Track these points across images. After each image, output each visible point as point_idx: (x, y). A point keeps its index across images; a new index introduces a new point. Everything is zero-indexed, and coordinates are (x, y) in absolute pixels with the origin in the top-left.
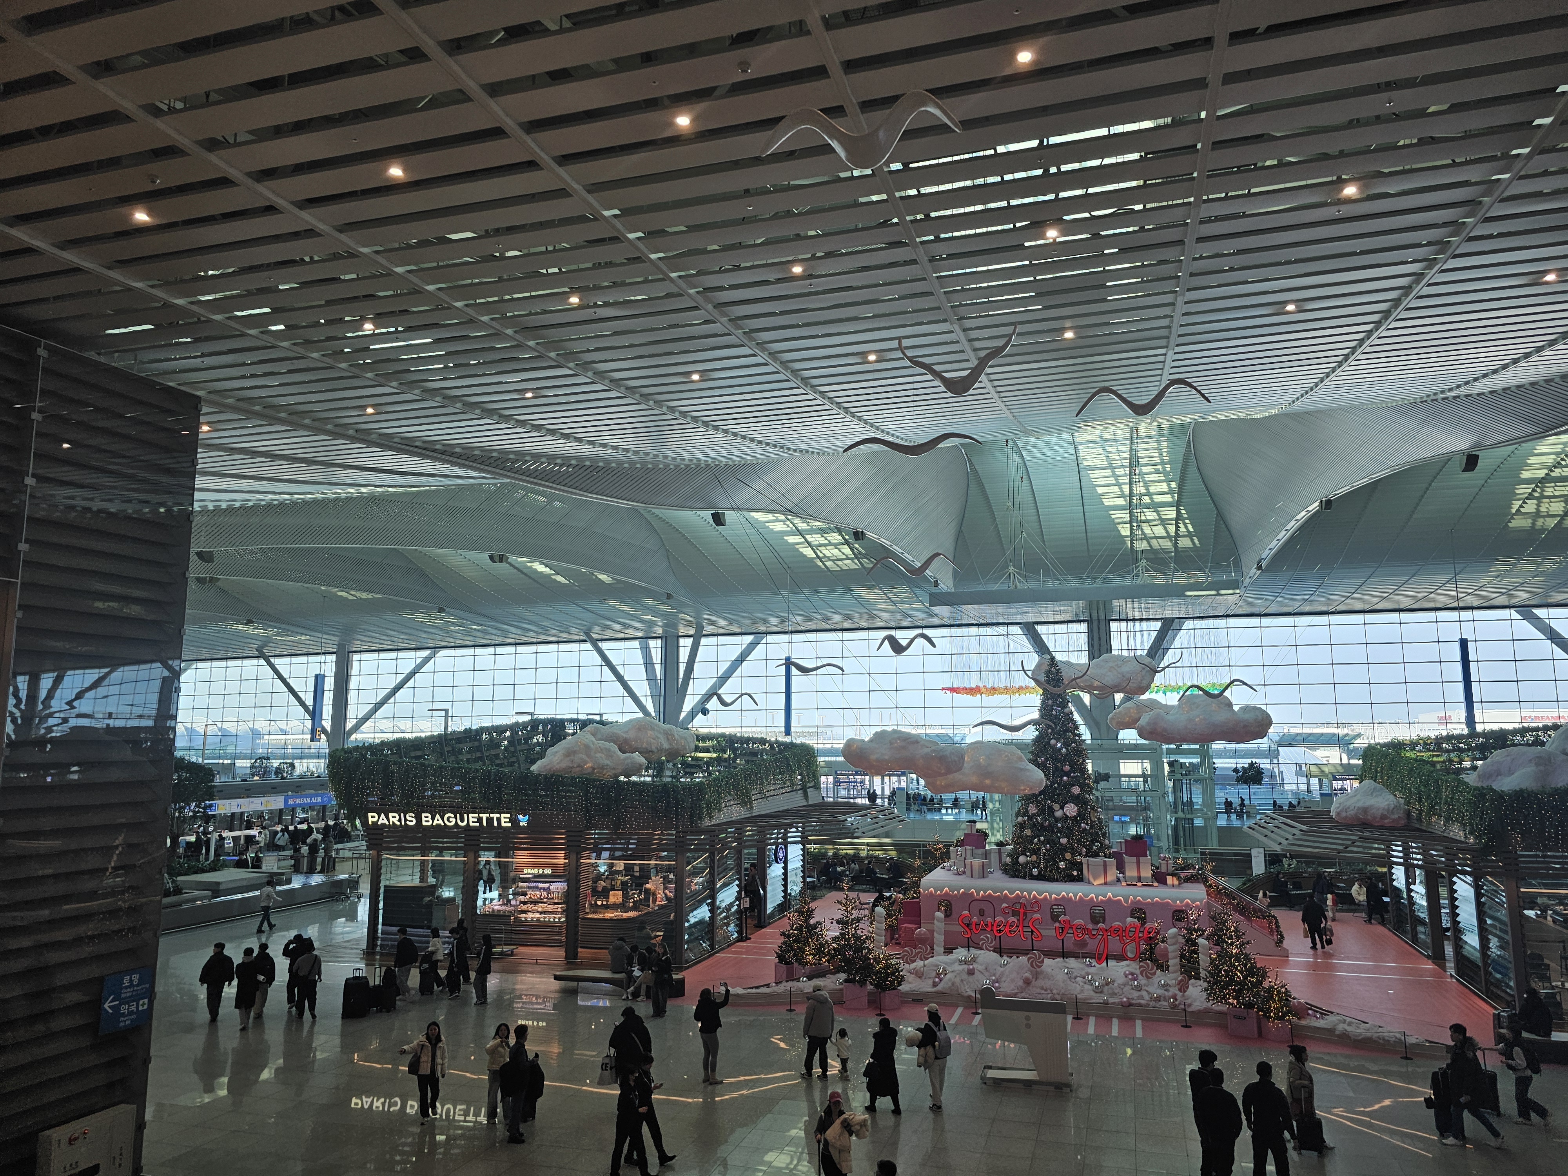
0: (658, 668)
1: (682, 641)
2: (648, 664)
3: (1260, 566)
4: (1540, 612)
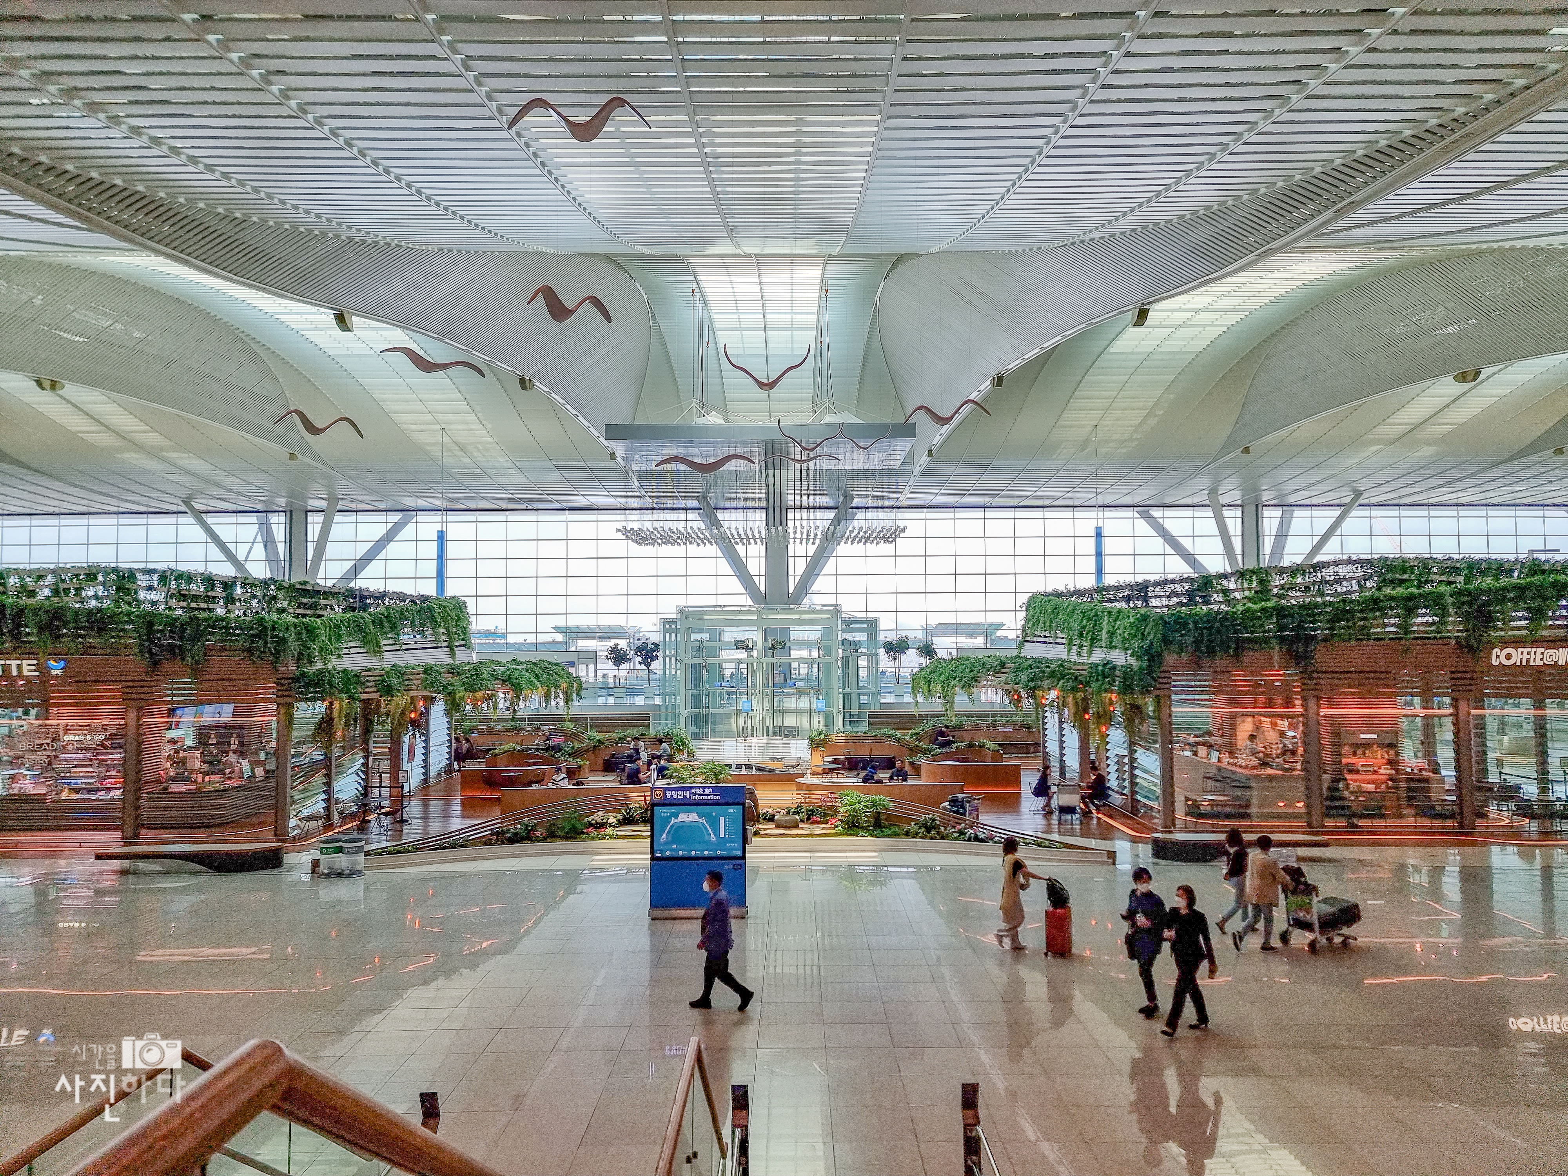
0: (281, 548)
1: (311, 518)
2: (269, 541)
3: (930, 453)
4: (1156, 513)
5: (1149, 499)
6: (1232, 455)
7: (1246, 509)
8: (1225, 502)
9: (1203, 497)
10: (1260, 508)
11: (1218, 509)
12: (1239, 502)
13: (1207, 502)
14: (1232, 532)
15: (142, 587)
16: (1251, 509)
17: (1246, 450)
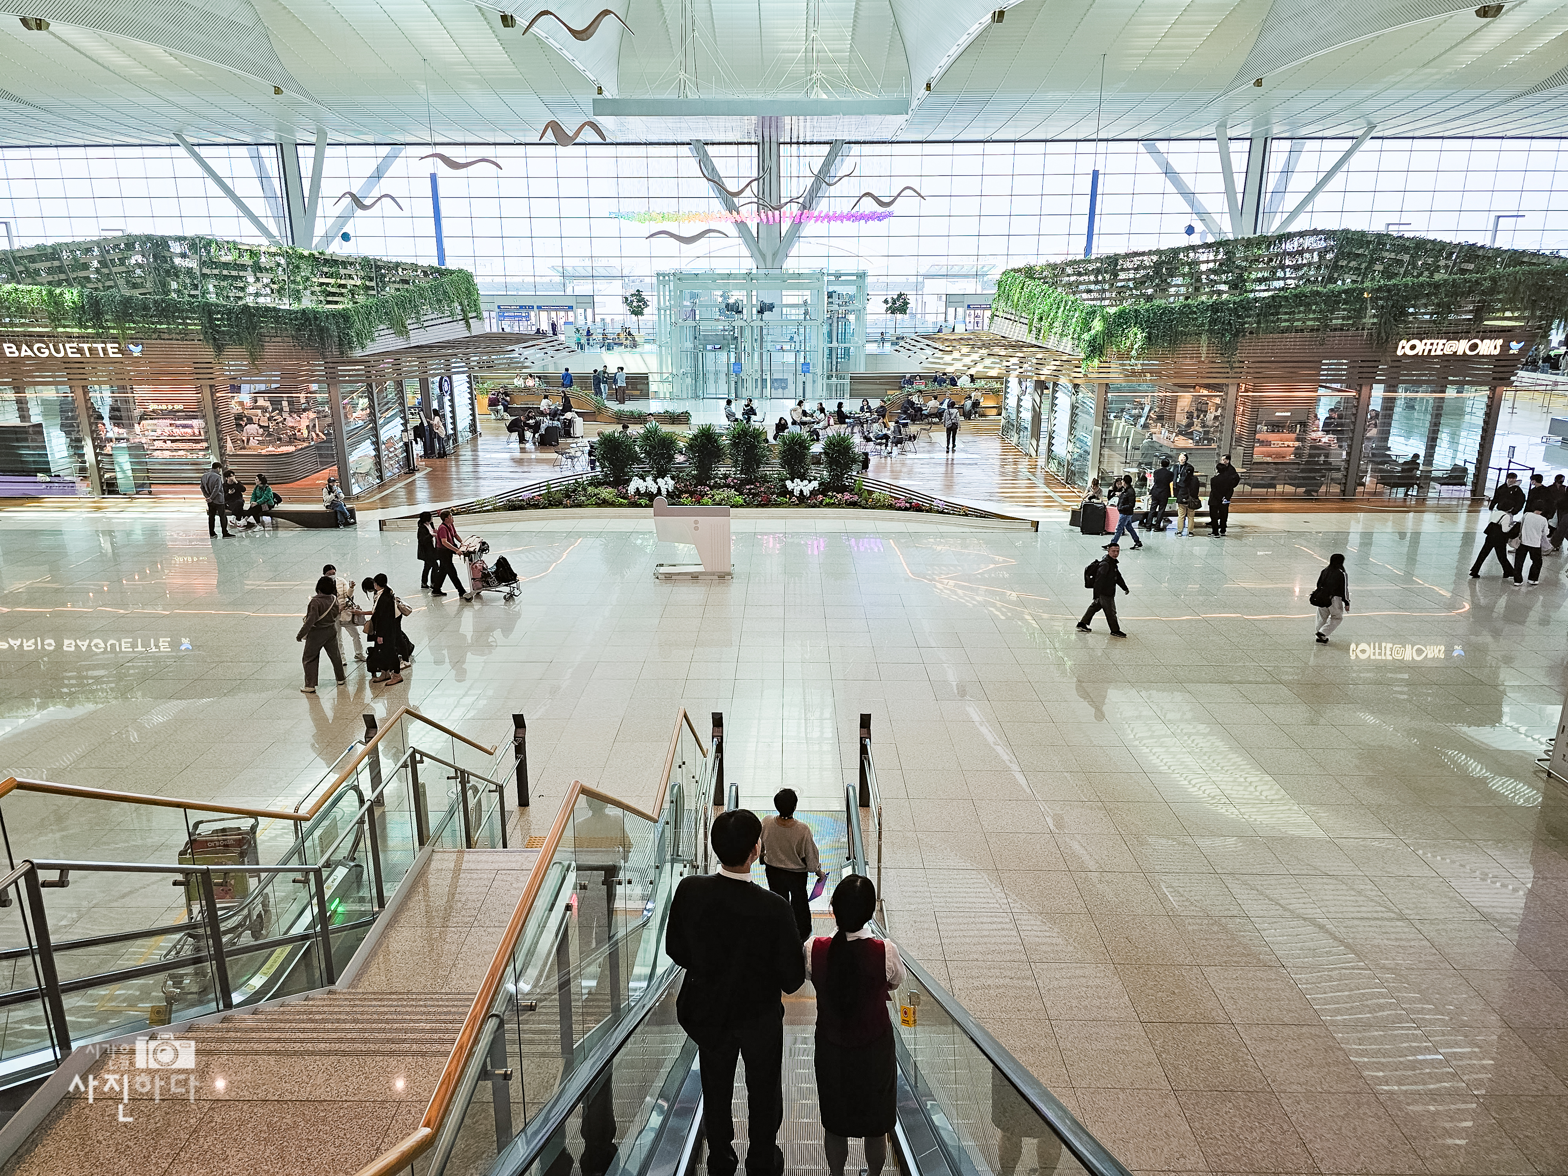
0: (276, 183)
1: (302, 151)
2: (263, 177)
3: (928, 87)
4: (1161, 146)
5: (1155, 132)
6: (1244, 87)
7: (1254, 142)
8: (1234, 135)
9: (1210, 131)
10: (1269, 141)
11: (1224, 141)
12: (1248, 136)
13: (1214, 136)
14: (1235, 168)
15: (177, 255)
16: (1259, 144)
17: (1259, 83)
